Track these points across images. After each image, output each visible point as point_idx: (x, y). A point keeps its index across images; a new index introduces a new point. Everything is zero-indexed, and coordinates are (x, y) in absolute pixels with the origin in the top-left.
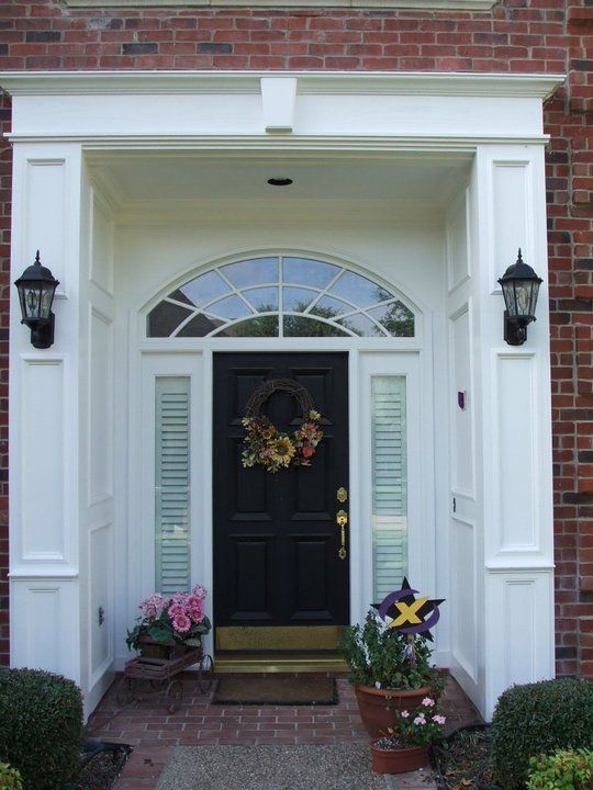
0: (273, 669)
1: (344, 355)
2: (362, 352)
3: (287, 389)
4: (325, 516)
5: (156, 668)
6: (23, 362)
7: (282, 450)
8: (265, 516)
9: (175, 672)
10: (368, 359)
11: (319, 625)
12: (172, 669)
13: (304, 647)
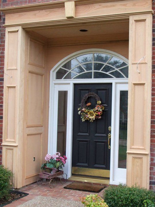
0: (86, 181)
1: (111, 84)
2: (116, 83)
3: (92, 96)
4: (104, 135)
5: (47, 175)
6: (7, 87)
7: (92, 114)
8: (87, 134)
9: (54, 177)
10: (118, 85)
11: (103, 169)
12: (52, 176)
13: (97, 176)
